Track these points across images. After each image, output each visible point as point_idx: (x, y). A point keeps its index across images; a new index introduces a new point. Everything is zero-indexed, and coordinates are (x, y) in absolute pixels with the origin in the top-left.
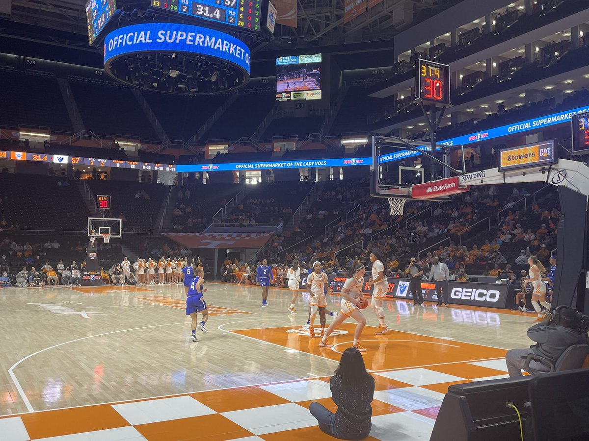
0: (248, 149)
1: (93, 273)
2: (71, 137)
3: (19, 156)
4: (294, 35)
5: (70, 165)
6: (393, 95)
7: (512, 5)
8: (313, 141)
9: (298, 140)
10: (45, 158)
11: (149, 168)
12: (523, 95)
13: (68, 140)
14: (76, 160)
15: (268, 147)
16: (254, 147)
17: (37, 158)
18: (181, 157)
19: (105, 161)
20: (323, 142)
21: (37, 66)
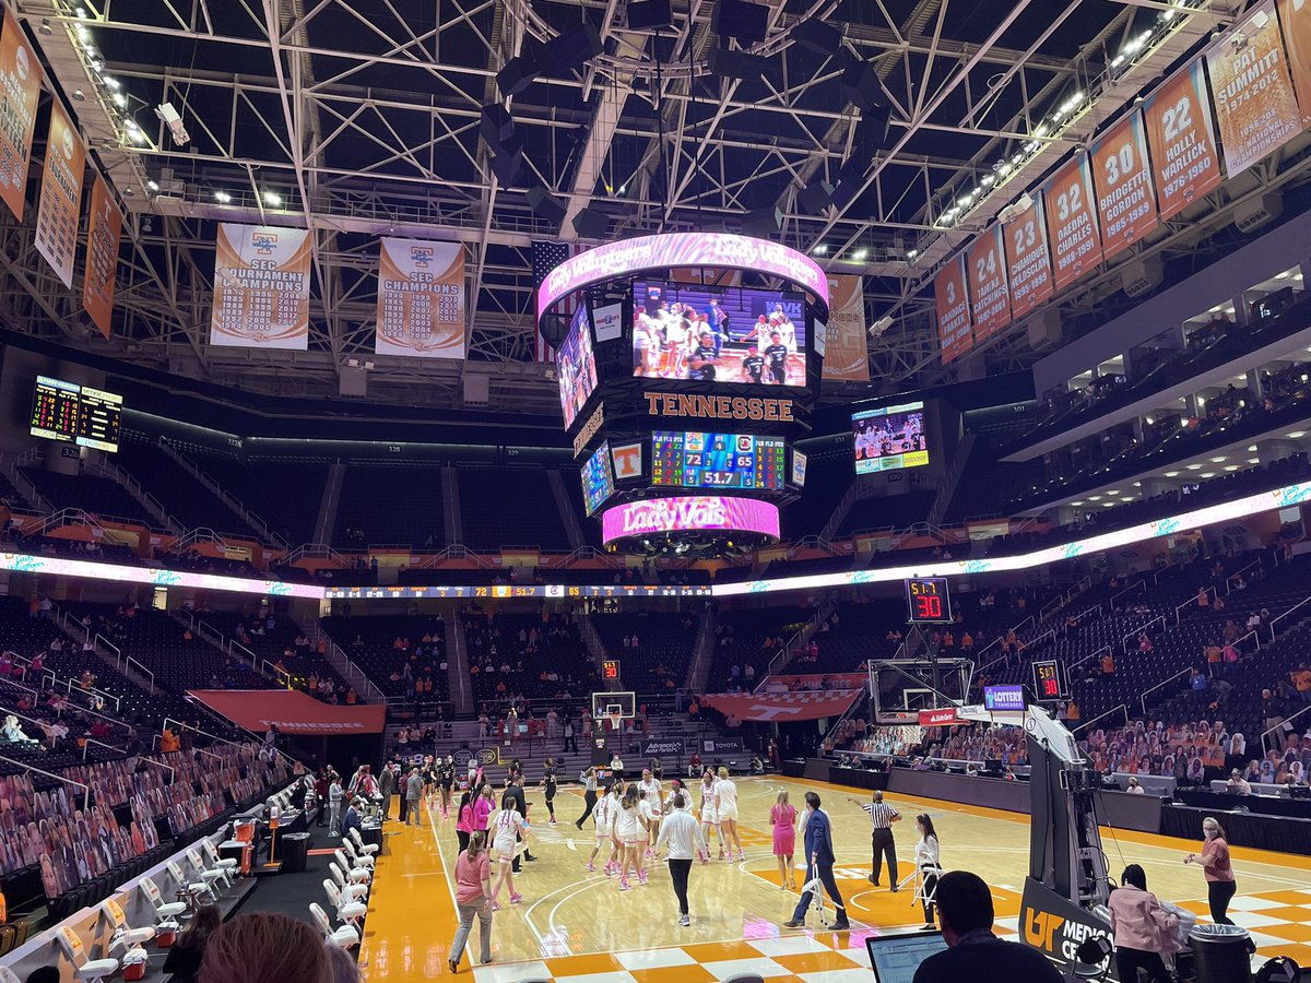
0: (818, 553)
1: (601, 767)
2: (567, 557)
3: (502, 591)
4: (878, 374)
5: (567, 598)
6: (1042, 456)
7: (1217, 308)
8: (919, 534)
9: (895, 533)
10: (531, 591)
11: (673, 593)
12: (1254, 448)
13: (563, 561)
14: (574, 591)
15: (848, 546)
16: (826, 549)
17: (522, 592)
18: (718, 572)
19: (613, 588)
20: (934, 536)
21: (521, 457)
